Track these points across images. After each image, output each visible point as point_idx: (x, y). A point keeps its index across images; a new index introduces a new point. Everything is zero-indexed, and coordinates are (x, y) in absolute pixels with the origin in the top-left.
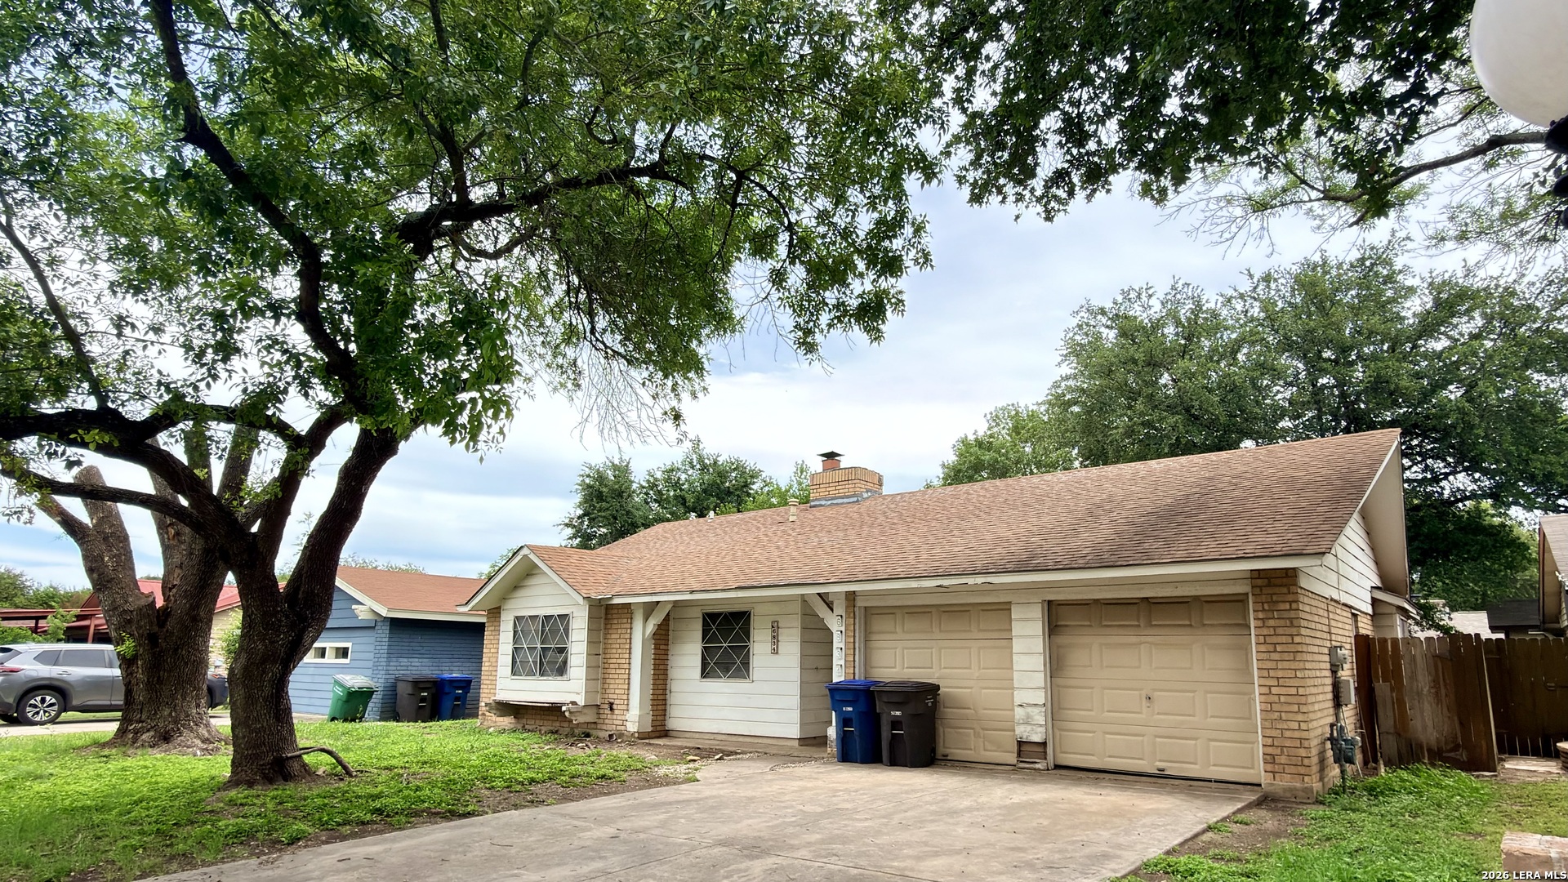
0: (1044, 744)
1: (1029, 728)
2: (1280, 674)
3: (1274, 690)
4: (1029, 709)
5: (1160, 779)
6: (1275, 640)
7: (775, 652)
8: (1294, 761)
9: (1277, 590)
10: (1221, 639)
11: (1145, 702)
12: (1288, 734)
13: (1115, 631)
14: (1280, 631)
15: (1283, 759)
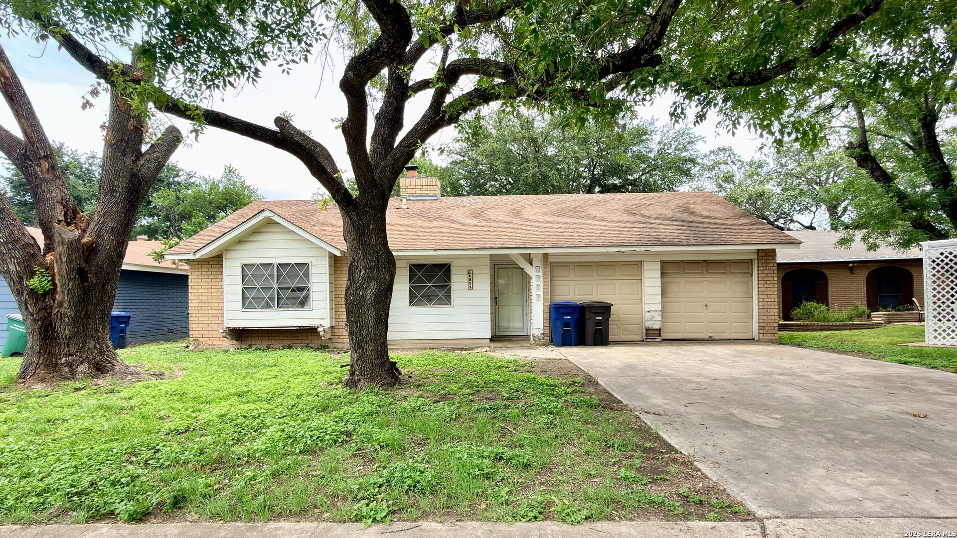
0: (660, 330)
1: (653, 322)
2: (768, 293)
3: (766, 300)
4: (653, 313)
5: (711, 340)
6: (767, 279)
7: (471, 288)
8: (772, 328)
9: (769, 258)
10: (738, 279)
11: (705, 308)
12: (770, 318)
13: (692, 275)
14: (769, 275)
15: (767, 328)
